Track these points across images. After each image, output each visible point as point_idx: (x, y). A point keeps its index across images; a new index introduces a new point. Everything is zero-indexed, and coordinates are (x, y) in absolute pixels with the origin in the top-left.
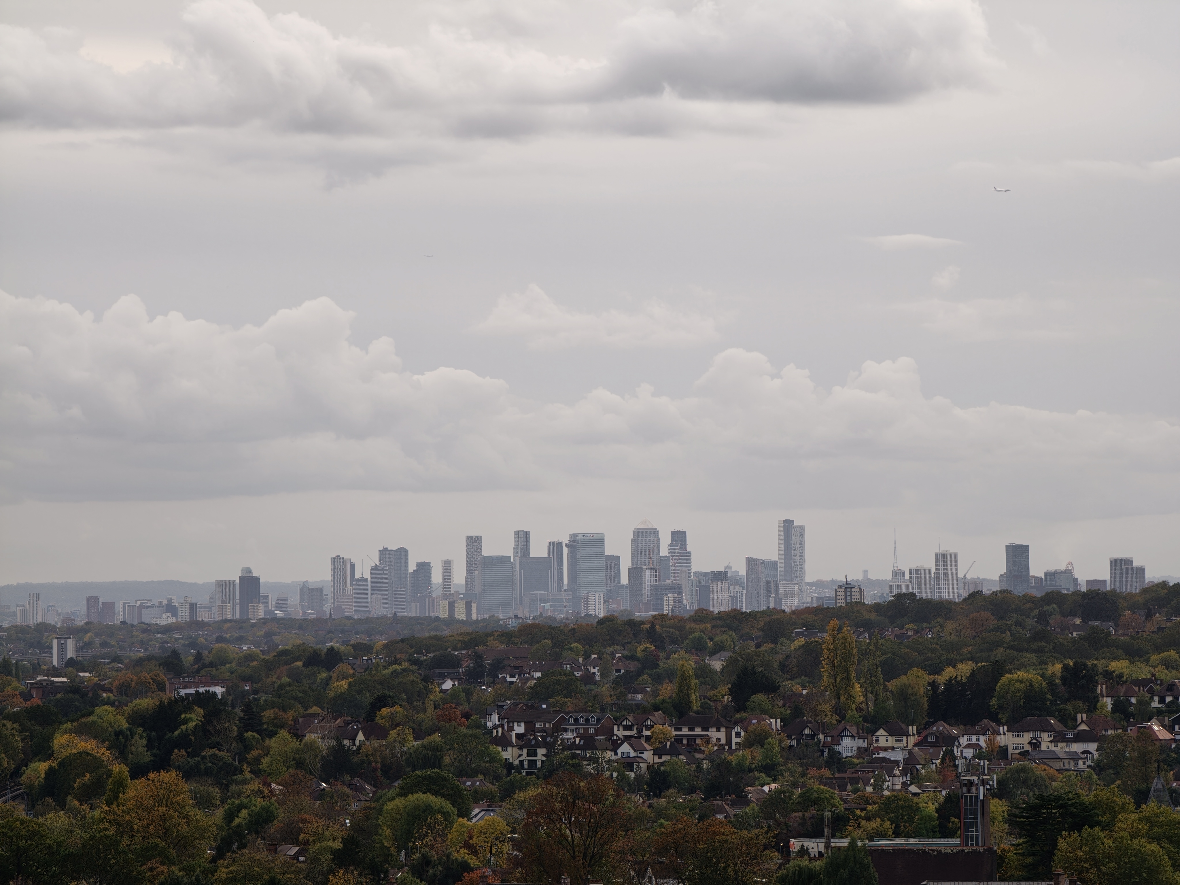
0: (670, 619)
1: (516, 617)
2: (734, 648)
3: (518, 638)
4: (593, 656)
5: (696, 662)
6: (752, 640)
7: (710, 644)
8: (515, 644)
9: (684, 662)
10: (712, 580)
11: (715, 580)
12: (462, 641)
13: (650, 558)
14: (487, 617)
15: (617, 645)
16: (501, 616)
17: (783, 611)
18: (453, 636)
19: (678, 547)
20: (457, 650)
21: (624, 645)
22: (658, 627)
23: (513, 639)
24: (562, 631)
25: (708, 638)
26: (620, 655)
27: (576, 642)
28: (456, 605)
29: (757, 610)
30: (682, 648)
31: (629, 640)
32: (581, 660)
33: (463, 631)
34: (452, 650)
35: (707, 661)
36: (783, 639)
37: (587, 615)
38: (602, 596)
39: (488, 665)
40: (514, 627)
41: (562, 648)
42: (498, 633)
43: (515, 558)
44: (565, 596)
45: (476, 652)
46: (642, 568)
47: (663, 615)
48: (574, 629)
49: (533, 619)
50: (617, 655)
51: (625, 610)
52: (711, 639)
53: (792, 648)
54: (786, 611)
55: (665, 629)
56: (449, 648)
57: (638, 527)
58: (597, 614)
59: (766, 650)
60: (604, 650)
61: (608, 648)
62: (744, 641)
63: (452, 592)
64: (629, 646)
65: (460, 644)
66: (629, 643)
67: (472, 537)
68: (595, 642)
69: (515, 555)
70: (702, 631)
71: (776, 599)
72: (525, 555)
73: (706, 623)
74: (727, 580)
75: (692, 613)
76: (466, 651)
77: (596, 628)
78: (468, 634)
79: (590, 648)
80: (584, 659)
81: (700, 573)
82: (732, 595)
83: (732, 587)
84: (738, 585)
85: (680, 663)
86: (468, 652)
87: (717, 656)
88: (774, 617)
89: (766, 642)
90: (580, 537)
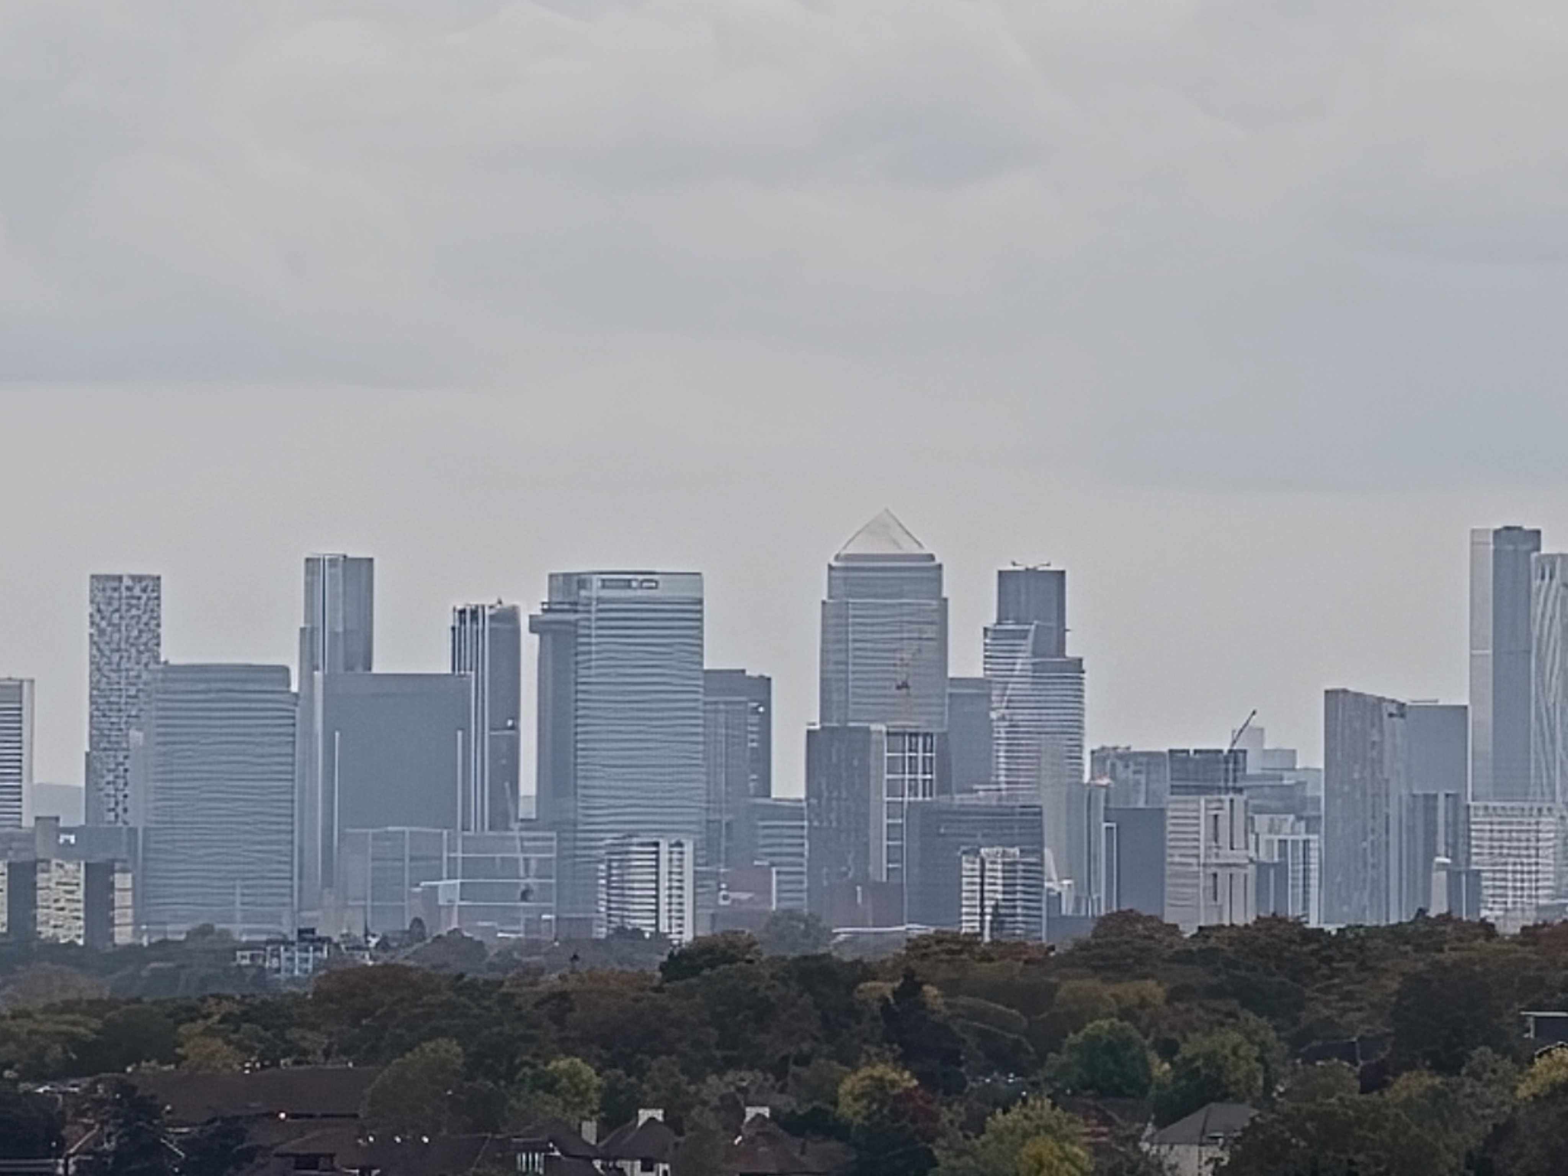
0: (986, 958)
1: (307, 937)
2: (1269, 1086)
3: (313, 1027)
4: (644, 1115)
5: (1097, 1150)
6: (1348, 1053)
7: (1162, 1069)
8: (302, 1055)
9: (1044, 1145)
10: (1175, 790)
11: (1187, 790)
12: (71, 1040)
13: (905, 686)
14: (177, 932)
15: (751, 1068)
16: (240, 931)
17: (1488, 929)
18: (28, 1015)
19: (1028, 644)
20: (41, 1079)
21: (780, 1069)
22: (930, 990)
23: (294, 1034)
24: (506, 1000)
25: (1154, 1046)
26: (766, 1112)
27: (568, 1053)
28: (41, 877)
29: (1370, 921)
30: (1035, 1084)
31: (806, 1047)
32: (589, 1131)
33: (72, 995)
34: (24, 1076)
35: (1145, 1146)
36: (1482, 1053)
37: (621, 931)
38: (688, 848)
39: (181, 1144)
40: (293, 980)
41: (510, 1077)
42: (226, 1006)
43: (307, 679)
44: (524, 850)
45: (127, 1090)
46: (868, 731)
47: (956, 938)
48: (563, 996)
49: (383, 945)
50: (751, 1112)
51: (790, 914)
52: (1168, 1050)
53: (1523, 1092)
54: (1500, 929)
55: (963, 1000)
56: (9, 1066)
57: (851, 550)
58: (664, 928)
59: (1409, 1101)
60: (692, 1088)
61: (712, 1079)
62: (1309, 1060)
63: (28, 822)
64: (805, 1073)
65: (57, 1050)
66: (804, 1060)
67: (120, 578)
68: (655, 1054)
69: (309, 663)
70: (1125, 1014)
71: (1453, 876)
72: (349, 667)
73: (1145, 977)
74: (1240, 791)
75: (1085, 933)
76: (86, 1082)
77: (658, 990)
78: (95, 1007)
79: (633, 1080)
80: (606, 1126)
81: (1121, 757)
82: (1263, 857)
83: (1262, 821)
84: (1288, 810)
85: (1030, 1148)
86: (93, 1088)
87: (1196, 1120)
88: (1448, 957)
89: (1410, 1067)
90: (595, 590)
